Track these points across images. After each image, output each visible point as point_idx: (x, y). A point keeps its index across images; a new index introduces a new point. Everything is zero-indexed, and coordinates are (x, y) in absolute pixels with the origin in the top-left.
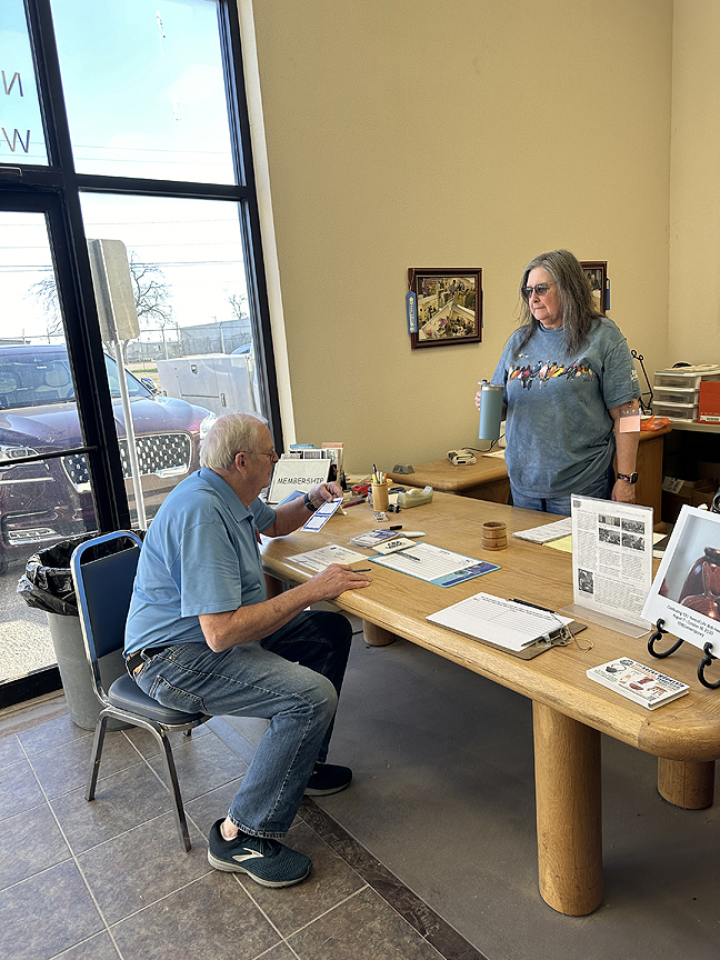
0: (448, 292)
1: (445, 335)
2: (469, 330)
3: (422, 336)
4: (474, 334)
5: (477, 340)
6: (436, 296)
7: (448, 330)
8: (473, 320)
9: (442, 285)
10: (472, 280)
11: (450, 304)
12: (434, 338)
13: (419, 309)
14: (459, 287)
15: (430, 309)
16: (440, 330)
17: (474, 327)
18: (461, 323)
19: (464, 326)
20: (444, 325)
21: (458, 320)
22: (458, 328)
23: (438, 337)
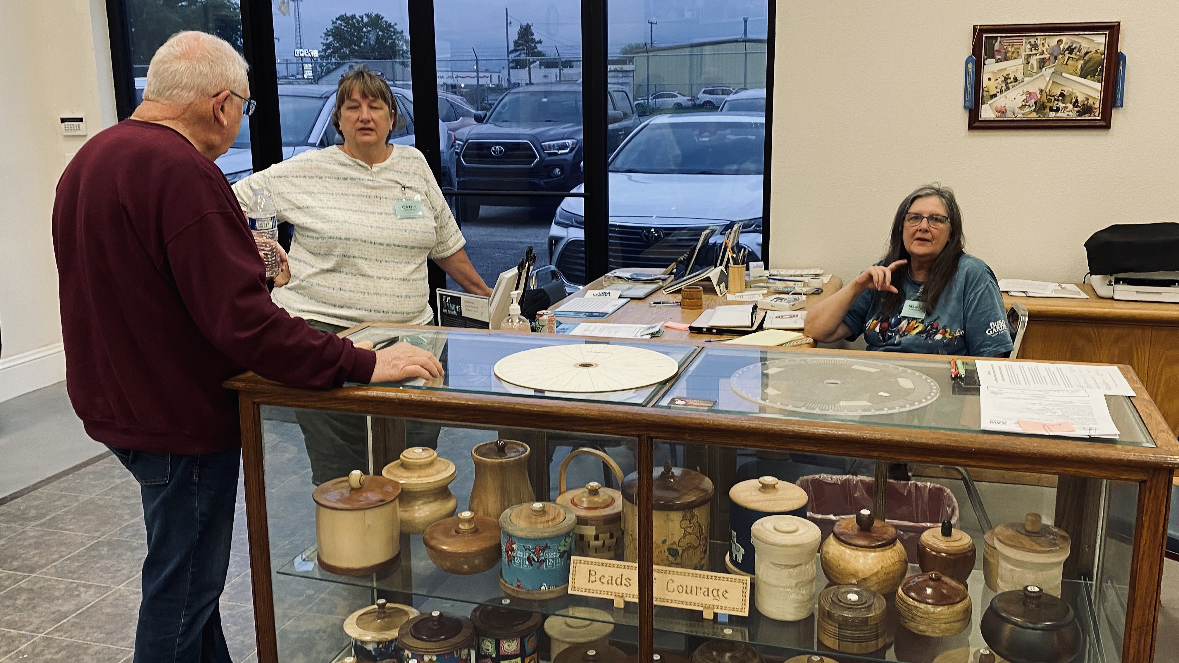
0: (1047, 56)
3: (987, 112)
5: (1105, 124)
8: (1097, 95)
9: (1035, 46)
10: (1100, 40)
11: (1047, 71)
13: (985, 77)
14: (1071, 50)
15: (1006, 79)
16: (1023, 106)
17: (1097, 105)
18: (1068, 99)
19: (1075, 104)
20: (1033, 101)
21: (1062, 95)
22: (1061, 105)
23: (1019, 116)
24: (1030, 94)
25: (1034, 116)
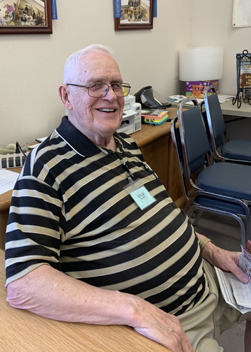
1: (13, 22)
4: (44, 24)
5: (47, 31)
7: (16, 18)
8: (43, 10)
16: (6, 17)
17: (44, 18)
18: (30, 12)
19: (34, 16)
20: (11, 12)
21: (26, 9)
22: (27, 17)
23: (5, 24)
24: (9, 6)
25: (13, 24)
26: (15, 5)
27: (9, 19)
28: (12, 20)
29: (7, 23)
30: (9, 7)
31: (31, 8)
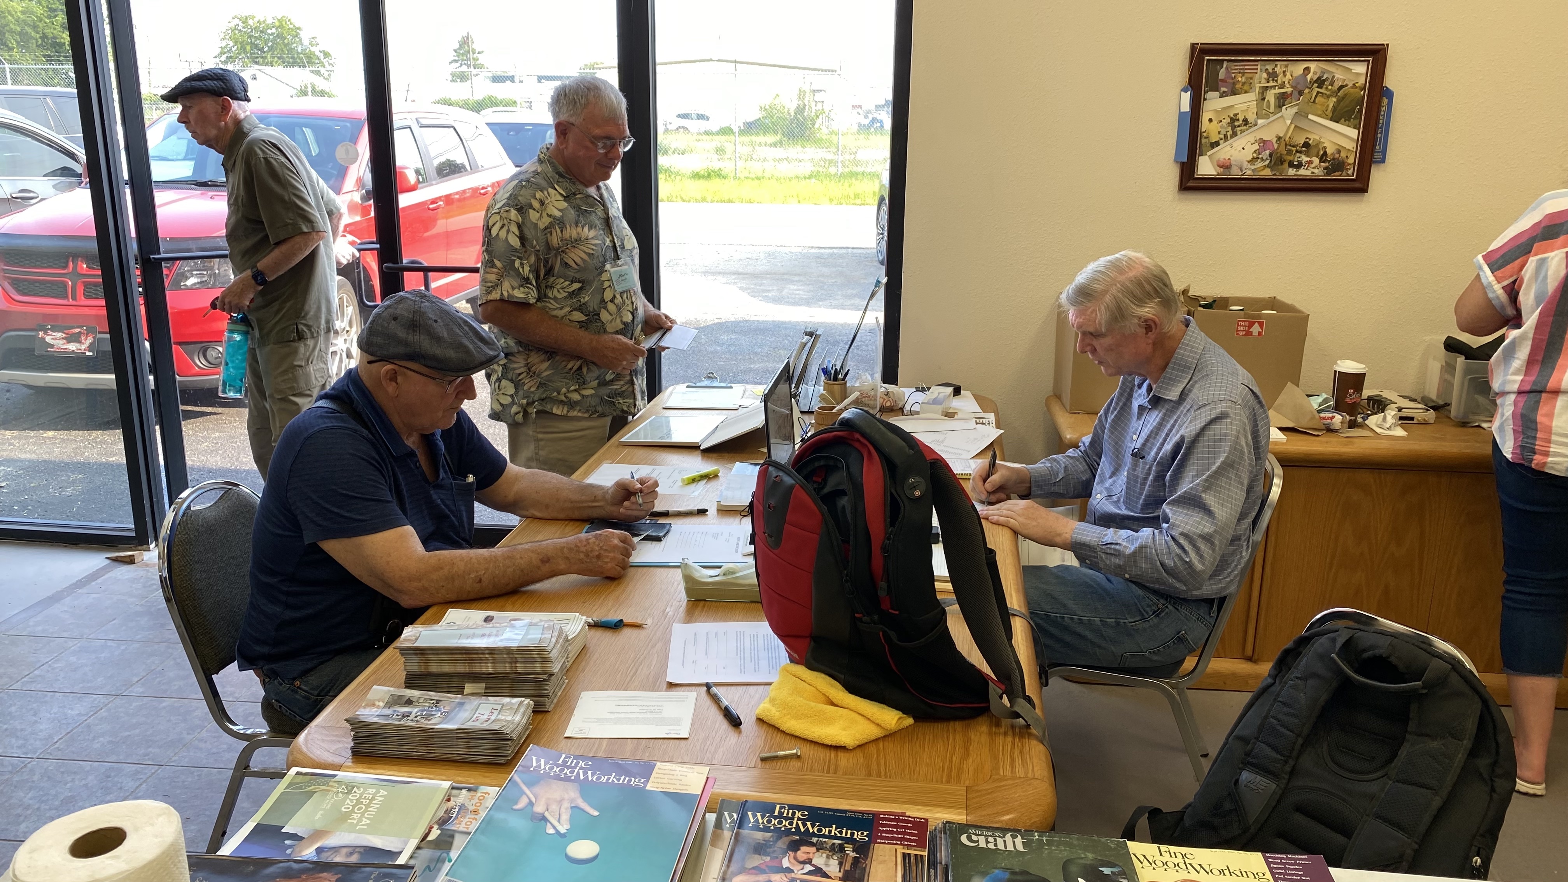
0: (1288, 89)
1: (1268, 170)
2: (1337, 165)
3: (1206, 167)
4: (1351, 173)
5: (1355, 187)
6: (1252, 96)
7: (1277, 160)
8: (1351, 146)
9: (1273, 76)
10: (1359, 69)
11: (1289, 112)
12: (1235, 173)
13: (1205, 117)
14: (1320, 82)
15: (1233, 120)
19: (1323, 158)
20: (1268, 152)
21: (1306, 145)
22: (1304, 159)
23: (1249, 172)
25: (1267, 173)
26: (1279, 138)
27: (1259, 164)
28: (1268, 166)
29: (1253, 170)
30: (1263, 143)
31: (1318, 144)
